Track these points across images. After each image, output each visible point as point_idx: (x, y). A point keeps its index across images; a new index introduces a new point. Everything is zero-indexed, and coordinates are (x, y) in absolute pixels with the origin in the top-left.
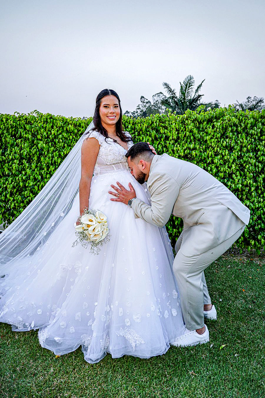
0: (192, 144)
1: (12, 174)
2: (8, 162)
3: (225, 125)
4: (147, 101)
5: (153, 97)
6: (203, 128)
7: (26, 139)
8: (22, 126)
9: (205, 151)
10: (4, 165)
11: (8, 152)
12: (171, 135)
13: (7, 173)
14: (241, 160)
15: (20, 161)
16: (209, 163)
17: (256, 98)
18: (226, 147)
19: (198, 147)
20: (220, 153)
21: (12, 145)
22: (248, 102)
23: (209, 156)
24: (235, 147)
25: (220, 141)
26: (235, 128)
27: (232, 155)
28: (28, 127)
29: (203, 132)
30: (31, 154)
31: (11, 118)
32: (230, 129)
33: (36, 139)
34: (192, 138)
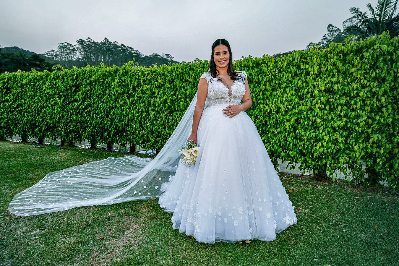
0: (335, 77)
1: (180, 109)
2: (178, 101)
3: (375, 54)
4: (336, 29)
5: (344, 24)
6: (349, 60)
7: (190, 82)
8: (187, 72)
9: (349, 84)
10: (175, 103)
11: (178, 93)
12: (312, 70)
13: (176, 109)
14: (395, 92)
15: (185, 100)
16: (353, 97)
18: (375, 79)
19: (341, 80)
20: (368, 85)
21: (180, 88)
23: (355, 89)
24: (387, 78)
25: (369, 73)
26: (389, 57)
27: (383, 86)
28: (191, 72)
29: (350, 64)
30: (193, 94)
31: (180, 67)
32: (382, 58)
33: (196, 82)
34: (335, 71)
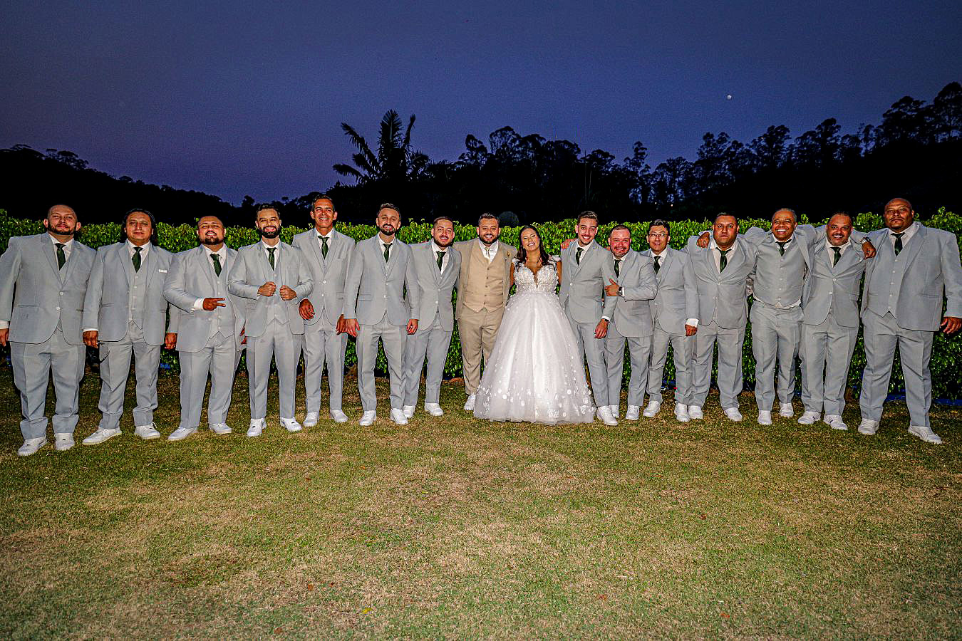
17: (724, 136)
22: (708, 145)
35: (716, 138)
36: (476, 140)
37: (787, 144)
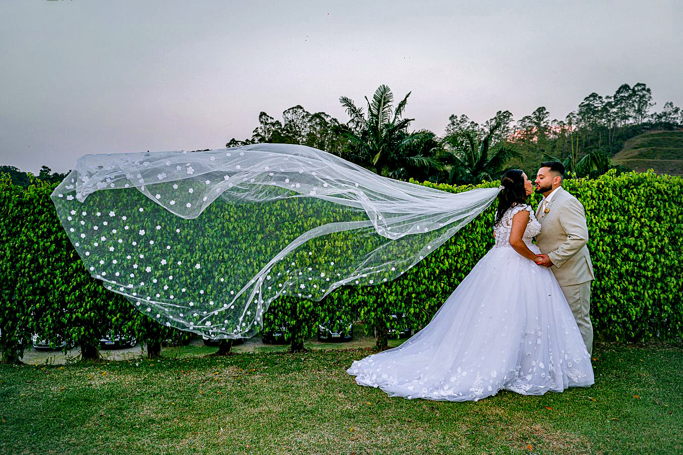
4: (274, 121)
5: (284, 115)
35: (459, 119)
36: (268, 116)
37: (511, 125)
